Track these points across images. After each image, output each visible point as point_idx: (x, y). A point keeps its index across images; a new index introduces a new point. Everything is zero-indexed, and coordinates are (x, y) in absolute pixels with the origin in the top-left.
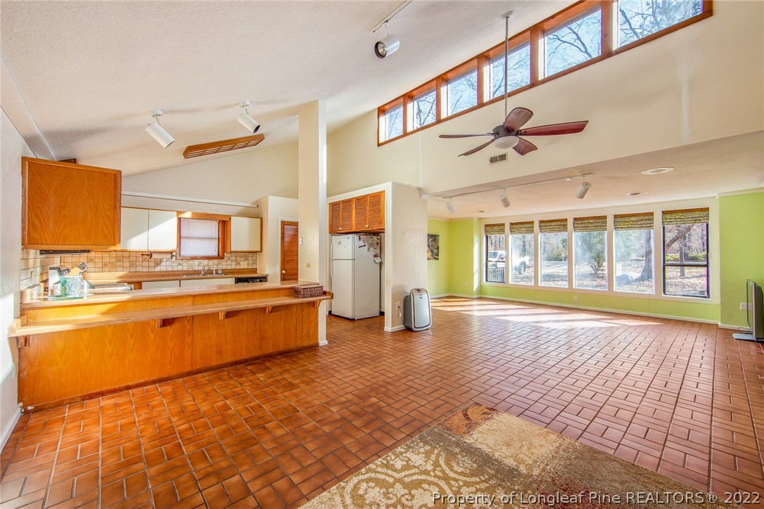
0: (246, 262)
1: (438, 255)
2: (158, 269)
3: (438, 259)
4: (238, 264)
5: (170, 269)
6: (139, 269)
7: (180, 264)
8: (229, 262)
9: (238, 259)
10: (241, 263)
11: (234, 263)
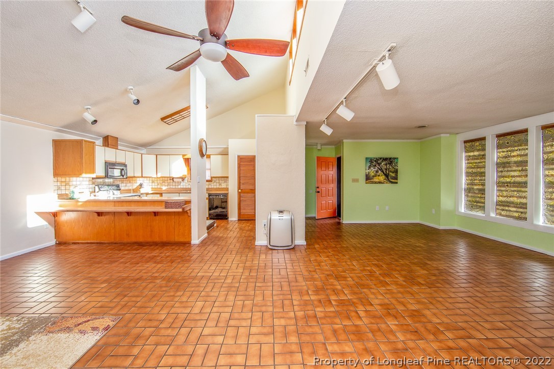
0: (225, 184)
1: (396, 178)
2: (179, 187)
3: (397, 183)
5: (185, 187)
6: (171, 187)
7: (188, 185)
8: (215, 184)
9: (221, 181)
10: (222, 184)
11: (218, 184)
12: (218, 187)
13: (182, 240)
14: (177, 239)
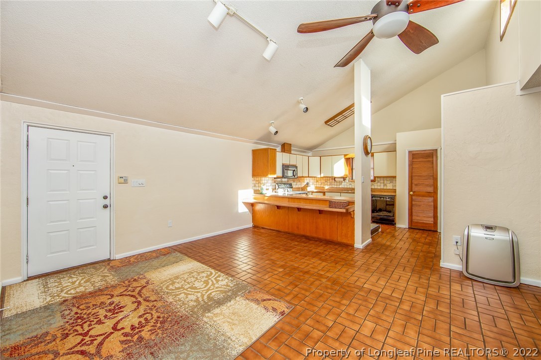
0: (391, 184)
2: (341, 186)
4: (385, 185)
5: (346, 187)
6: (333, 186)
7: (350, 184)
8: (379, 184)
9: (385, 182)
10: (388, 185)
11: (382, 185)
12: (382, 187)
13: (345, 241)
14: (339, 239)
